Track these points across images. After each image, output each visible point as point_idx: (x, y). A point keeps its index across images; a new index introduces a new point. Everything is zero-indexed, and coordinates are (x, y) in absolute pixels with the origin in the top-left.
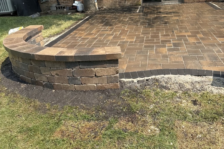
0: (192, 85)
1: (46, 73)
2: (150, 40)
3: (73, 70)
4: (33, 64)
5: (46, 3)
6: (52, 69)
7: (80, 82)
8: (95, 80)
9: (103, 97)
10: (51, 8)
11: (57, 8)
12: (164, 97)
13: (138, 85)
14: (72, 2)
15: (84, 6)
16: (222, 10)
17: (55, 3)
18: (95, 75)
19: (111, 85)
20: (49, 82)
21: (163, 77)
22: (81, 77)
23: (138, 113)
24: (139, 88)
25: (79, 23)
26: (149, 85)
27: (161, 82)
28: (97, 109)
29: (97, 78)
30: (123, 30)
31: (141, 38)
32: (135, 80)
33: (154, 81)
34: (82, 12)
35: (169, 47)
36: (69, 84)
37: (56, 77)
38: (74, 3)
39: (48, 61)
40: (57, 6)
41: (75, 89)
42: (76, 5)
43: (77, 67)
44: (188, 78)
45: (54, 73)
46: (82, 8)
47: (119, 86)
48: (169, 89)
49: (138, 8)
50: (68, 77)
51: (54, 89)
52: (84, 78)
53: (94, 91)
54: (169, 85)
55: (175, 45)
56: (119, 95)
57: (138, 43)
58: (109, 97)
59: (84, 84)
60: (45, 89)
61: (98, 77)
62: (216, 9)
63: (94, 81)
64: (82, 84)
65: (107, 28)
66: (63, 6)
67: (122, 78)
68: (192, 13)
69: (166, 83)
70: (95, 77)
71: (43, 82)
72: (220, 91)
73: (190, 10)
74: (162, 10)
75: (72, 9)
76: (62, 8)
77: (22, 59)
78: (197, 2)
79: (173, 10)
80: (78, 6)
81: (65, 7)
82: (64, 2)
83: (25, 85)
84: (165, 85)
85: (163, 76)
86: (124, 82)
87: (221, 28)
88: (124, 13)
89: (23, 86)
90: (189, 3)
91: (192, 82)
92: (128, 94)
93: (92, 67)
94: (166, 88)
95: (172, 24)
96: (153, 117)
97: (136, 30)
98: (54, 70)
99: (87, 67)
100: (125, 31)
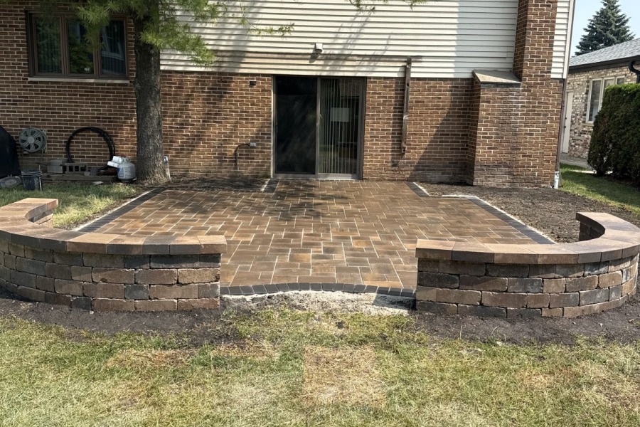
0: (342, 304)
1: (83, 277)
2: (282, 241)
3: (137, 272)
4: (58, 261)
5: (37, 156)
6: (96, 270)
7: (146, 295)
8: (177, 291)
9: (190, 321)
10: (48, 167)
11: (64, 168)
12: (295, 318)
13: (252, 305)
14: (106, 157)
15: (137, 170)
16: (431, 199)
17: (62, 156)
18: (178, 283)
19: (205, 301)
20: (84, 296)
21: (298, 294)
22: (150, 285)
23: (249, 339)
24: (254, 308)
25: (126, 204)
26: (272, 304)
27: (292, 300)
28: (178, 335)
29: (179, 288)
30: (230, 222)
31: (264, 236)
32: (248, 298)
33: (281, 299)
34: (130, 182)
35: (315, 252)
36: (125, 298)
37: (100, 286)
38: (111, 159)
39: (90, 255)
40: (66, 164)
41: (136, 308)
42: (116, 165)
43: (145, 266)
44: (338, 295)
45: (97, 277)
46: (131, 172)
47: (219, 303)
48: (305, 310)
49: (264, 183)
50: (125, 284)
51: (92, 310)
52: (155, 286)
53: (172, 312)
54: (305, 305)
55: (327, 250)
56: (218, 317)
57: (259, 244)
58: (200, 320)
59: (155, 298)
60: (74, 309)
61: (182, 285)
62: (421, 196)
63: (174, 293)
64: (150, 299)
65: (195, 217)
66: (82, 164)
67: (225, 294)
68: (373, 200)
69: (301, 301)
70: (176, 285)
71: (72, 296)
72: (382, 312)
73: (370, 195)
74: (314, 191)
75: (104, 174)
76: (78, 170)
77: (34, 251)
78: (389, 180)
79: (339, 192)
80: (121, 167)
81: (87, 169)
82: (84, 157)
83: (30, 304)
84: (298, 304)
85: (297, 292)
86: (228, 299)
87: (417, 228)
88: (231, 190)
89: (24, 306)
90: (373, 180)
91: (342, 301)
92: (235, 316)
93: (173, 266)
94: (299, 308)
95: (329, 217)
96: (273, 341)
97: (255, 224)
98: (99, 271)
99: (164, 266)
100: (234, 223)
